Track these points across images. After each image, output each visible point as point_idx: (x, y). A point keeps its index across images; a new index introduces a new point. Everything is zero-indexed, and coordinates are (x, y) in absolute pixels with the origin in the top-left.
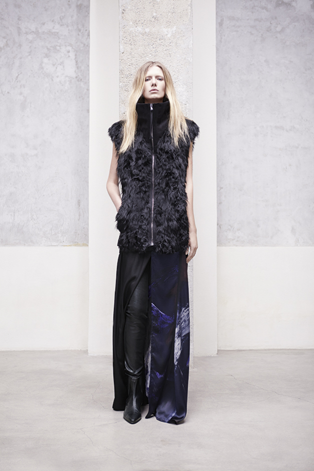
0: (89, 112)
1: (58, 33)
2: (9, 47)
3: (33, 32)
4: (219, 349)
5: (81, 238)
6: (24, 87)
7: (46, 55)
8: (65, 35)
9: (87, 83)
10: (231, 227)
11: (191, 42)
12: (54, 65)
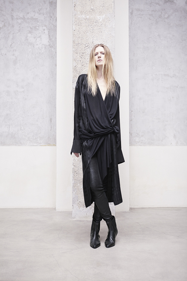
0: (56, 66)
1: (37, 19)
2: (6, 27)
3: (21, 18)
4: (131, 207)
5: (52, 141)
6: (16, 51)
7: (30, 32)
8: (42, 20)
9: (55, 49)
10: (138, 134)
11: (114, 24)
12: (35, 38)
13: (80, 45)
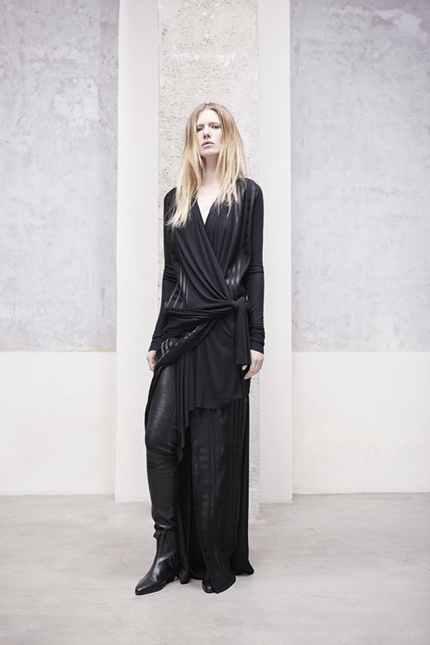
0: (117, 169)
1: (74, 60)
2: (8, 79)
3: (41, 59)
4: (295, 493)
5: (106, 341)
6: (29, 134)
7: (59, 90)
8: (85, 64)
9: (115, 129)
10: (312, 325)
11: (257, 73)
12: (69, 104)
13: (178, 121)
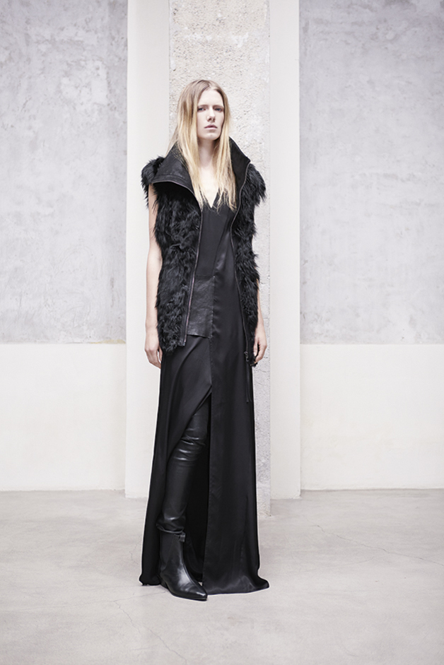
1: (82, 42)
2: (13, 61)
3: (47, 40)
4: (303, 488)
5: (114, 332)
6: (35, 119)
7: (66, 73)
8: (93, 45)
9: (124, 113)
10: (319, 316)
11: (268, 54)
12: (77, 87)
